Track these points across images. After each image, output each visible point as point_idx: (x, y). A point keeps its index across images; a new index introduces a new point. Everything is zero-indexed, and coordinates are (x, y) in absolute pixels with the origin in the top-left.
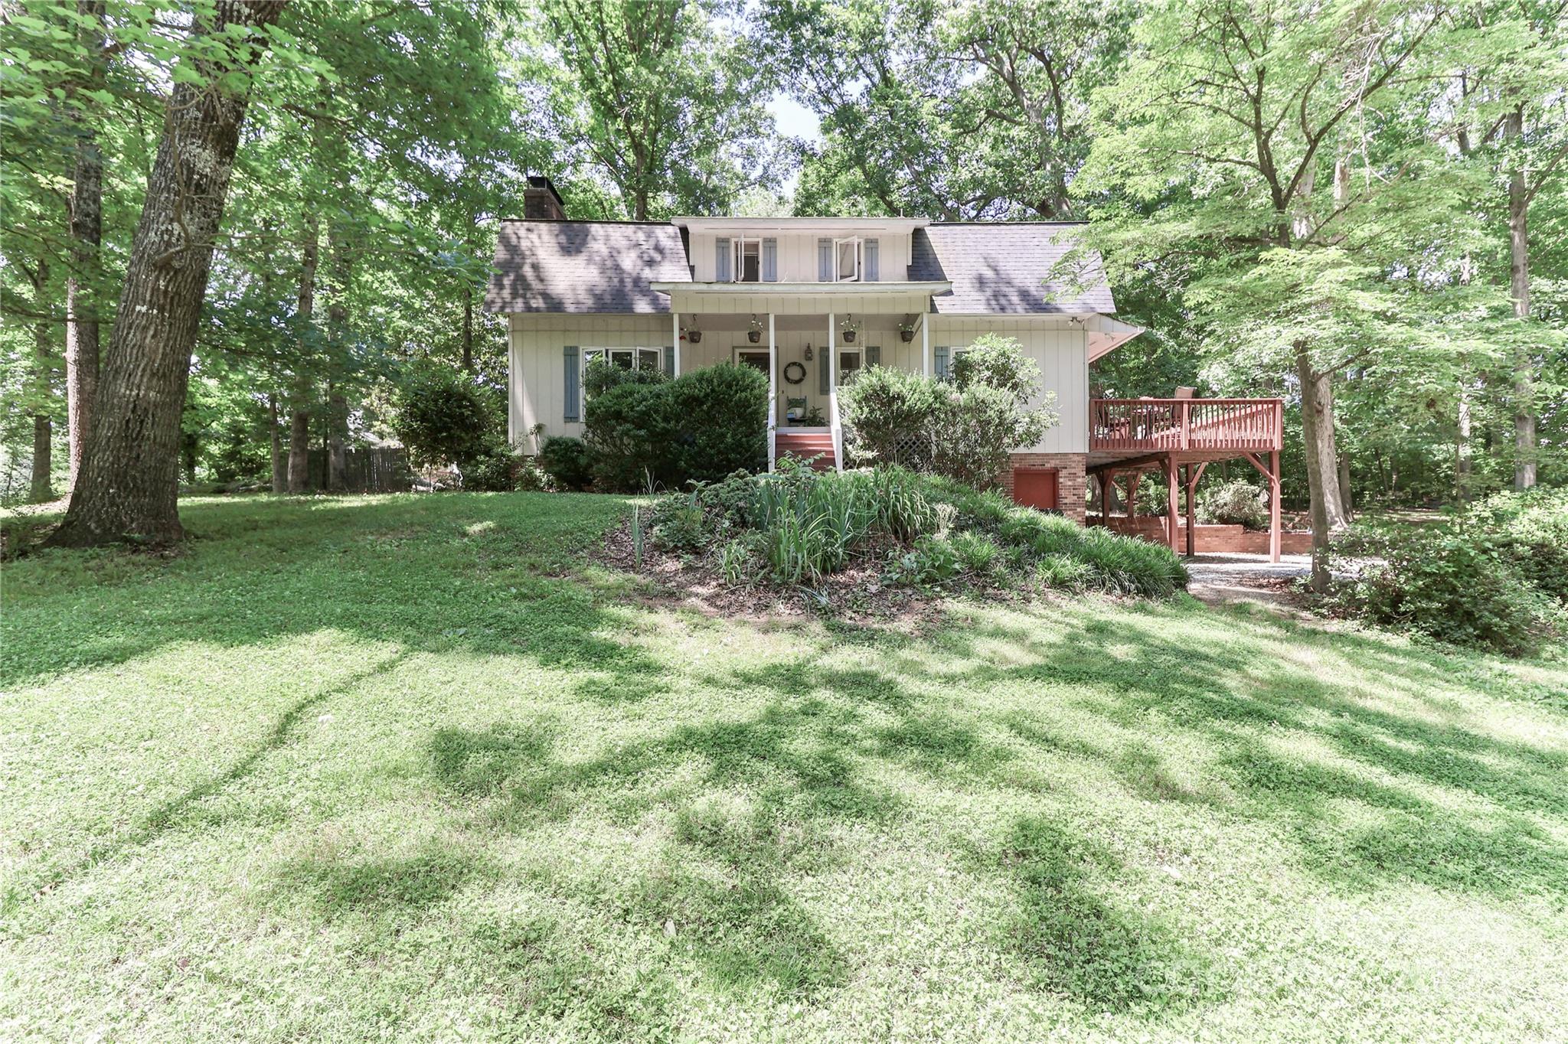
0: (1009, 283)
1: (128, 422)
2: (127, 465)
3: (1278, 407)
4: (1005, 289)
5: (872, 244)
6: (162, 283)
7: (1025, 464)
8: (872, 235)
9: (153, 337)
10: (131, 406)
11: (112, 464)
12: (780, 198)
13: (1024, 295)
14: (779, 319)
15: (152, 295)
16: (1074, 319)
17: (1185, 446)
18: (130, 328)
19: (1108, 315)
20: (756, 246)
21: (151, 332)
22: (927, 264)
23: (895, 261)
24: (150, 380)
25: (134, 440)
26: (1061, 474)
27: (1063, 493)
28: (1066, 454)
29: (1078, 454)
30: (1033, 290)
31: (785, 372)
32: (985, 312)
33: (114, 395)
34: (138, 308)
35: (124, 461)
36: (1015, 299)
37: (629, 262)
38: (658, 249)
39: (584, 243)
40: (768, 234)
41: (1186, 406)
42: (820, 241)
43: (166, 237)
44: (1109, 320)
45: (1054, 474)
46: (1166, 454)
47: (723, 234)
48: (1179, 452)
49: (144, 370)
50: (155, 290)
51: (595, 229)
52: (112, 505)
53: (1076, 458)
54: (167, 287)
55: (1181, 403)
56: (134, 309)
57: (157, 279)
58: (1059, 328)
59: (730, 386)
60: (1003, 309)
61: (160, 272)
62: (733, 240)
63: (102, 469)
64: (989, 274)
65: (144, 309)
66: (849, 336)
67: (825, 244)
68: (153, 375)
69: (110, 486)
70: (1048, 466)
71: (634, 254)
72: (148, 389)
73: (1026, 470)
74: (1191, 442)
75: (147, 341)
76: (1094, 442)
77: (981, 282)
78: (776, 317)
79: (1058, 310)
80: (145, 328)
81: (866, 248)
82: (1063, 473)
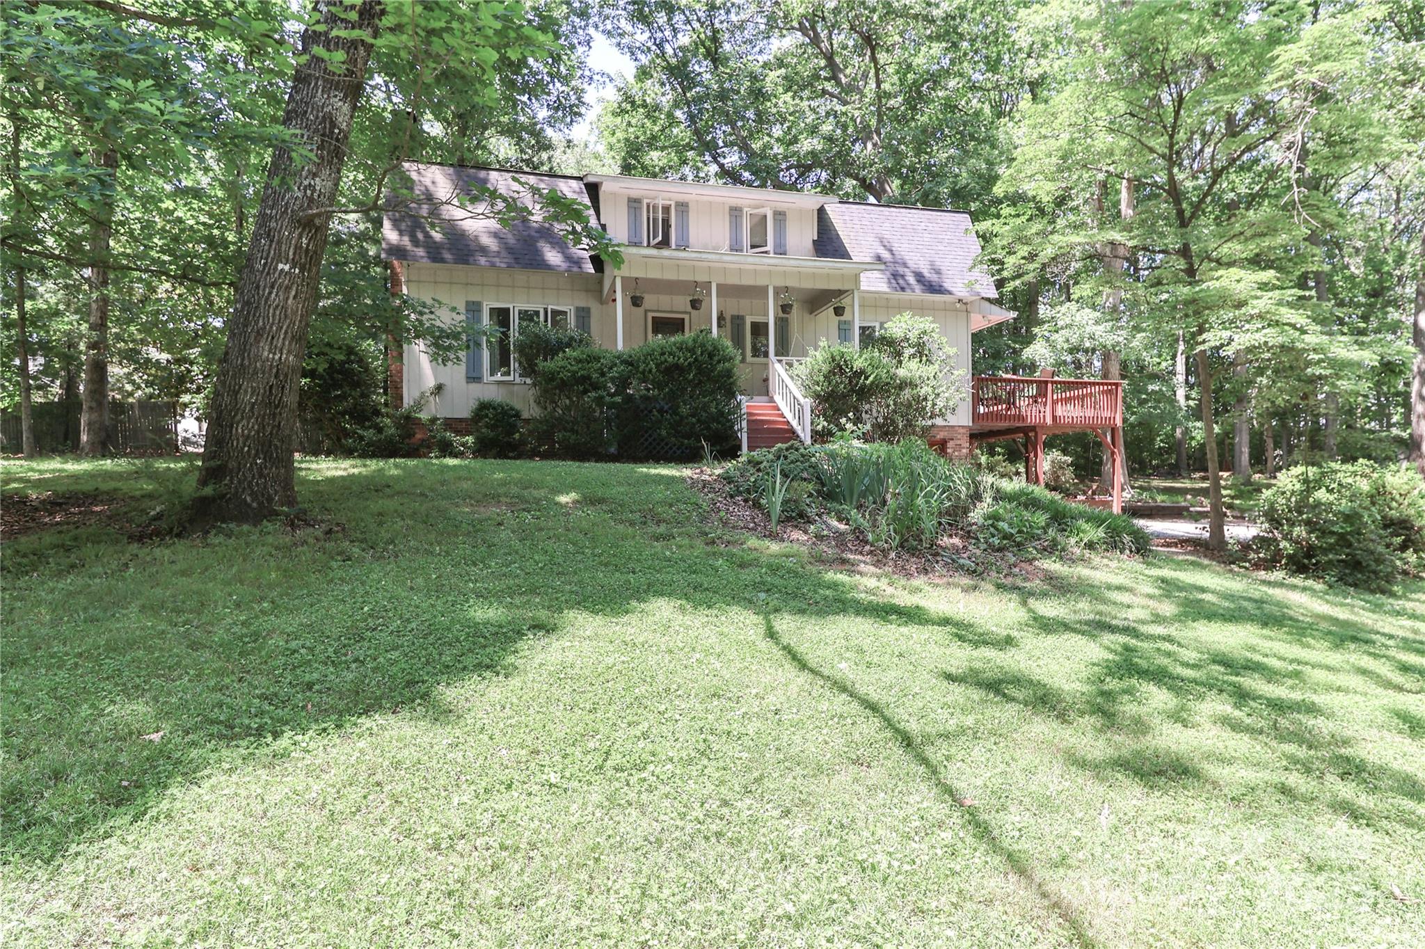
0: (905, 265)
1: (271, 387)
2: (271, 433)
3: (1120, 389)
4: (901, 270)
5: (780, 216)
6: (304, 241)
8: (781, 207)
9: (295, 297)
10: (274, 371)
11: (258, 432)
12: (569, 141)
13: (919, 277)
14: (720, 287)
15: (294, 254)
16: (960, 301)
17: (1049, 421)
18: (272, 287)
19: (988, 300)
20: (668, 209)
21: (293, 293)
22: (830, 239)
23: (802, 236)
24: (290, 344)
25: (277, 407)
26: (949, 445)
28: (953, 427)
29: (963, 427)
30: (926, 274)
32: (887, 290)
33: (258, 357)
34: (280, 266)
35: (269, 429)
36: (912, 280)
40: (681, 198)
41: (1048, 385)
42: (730, 209)
43: (309, 192)
44: (987, 304)
45: (943, 444)
46: (1033, 428)
47: (636, 194)
48: (1044, 426)
49: (286, 333)
50: (298, 247)
51: (493, 176)
52: (261, 475)
53: (962, 431)
54: (308, 245)
55: (1047, 382)
56: (275, 269)
57: (300, 237)
58: (946, 309)
59: (711, 356)
60: (903, 289)
61: (304, 229)
62: (645, 201)
63: (248, 437)
64: (886, 255)
65: (287, 268)
67: (735, 212)
68: (293, 337)
69: (257, 456)
70: (939, 437)
72: (289, 352)
74: (1054, 418)
75: (290, 302)
76: (976, 416)
77: (880, 261)
78: (718, 285)
79: (950, 293)
80: (288, 288)
81: (775, 219)
82: (950, 444)
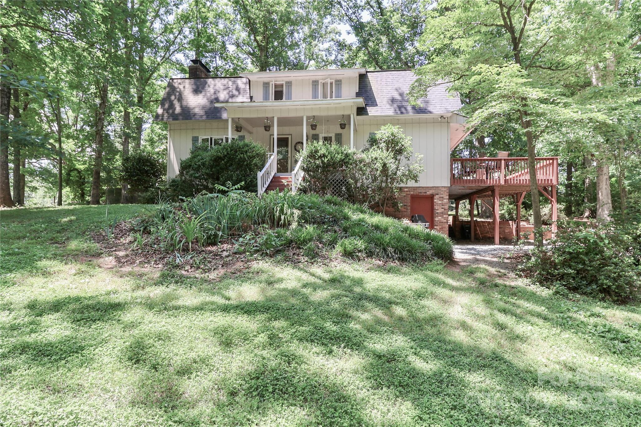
5: (339, 83)
7: (416, 192)
8: (338, 77)
14: (278, 119)
16: (442, 117)
17: (502, 182)
19: (458, 114)
20: (282, 86)
22: (366, 91)
23: (350, 90)
27: (436, 207)
28: (438, 187)
29: (444, 187)
31: (295, 147)
32: (391, 114)
36: (411, 108)
37: (223, 96)
38: (238, 89)
39: (203, 88)
40: (288, 79)
41: (503, 162)
42: (313, 82)
45: (432, 197)
46: (492, 188)
47: (266, 80)
48: (500, 186)
51: (210, 81)
53: (444, 189)
55: (501, 160)
60: (402, 113)
66: (314, 127)
67: (315, 83)
70: (428, 193)
71: (225, 92)
73: (416, 195)
74: (506, 180)
76: (453, 181)
77: (393, 100)
79: (430, 112)
81: (336, 84)
82: (436, 197)
